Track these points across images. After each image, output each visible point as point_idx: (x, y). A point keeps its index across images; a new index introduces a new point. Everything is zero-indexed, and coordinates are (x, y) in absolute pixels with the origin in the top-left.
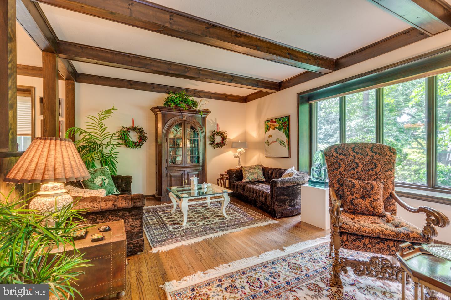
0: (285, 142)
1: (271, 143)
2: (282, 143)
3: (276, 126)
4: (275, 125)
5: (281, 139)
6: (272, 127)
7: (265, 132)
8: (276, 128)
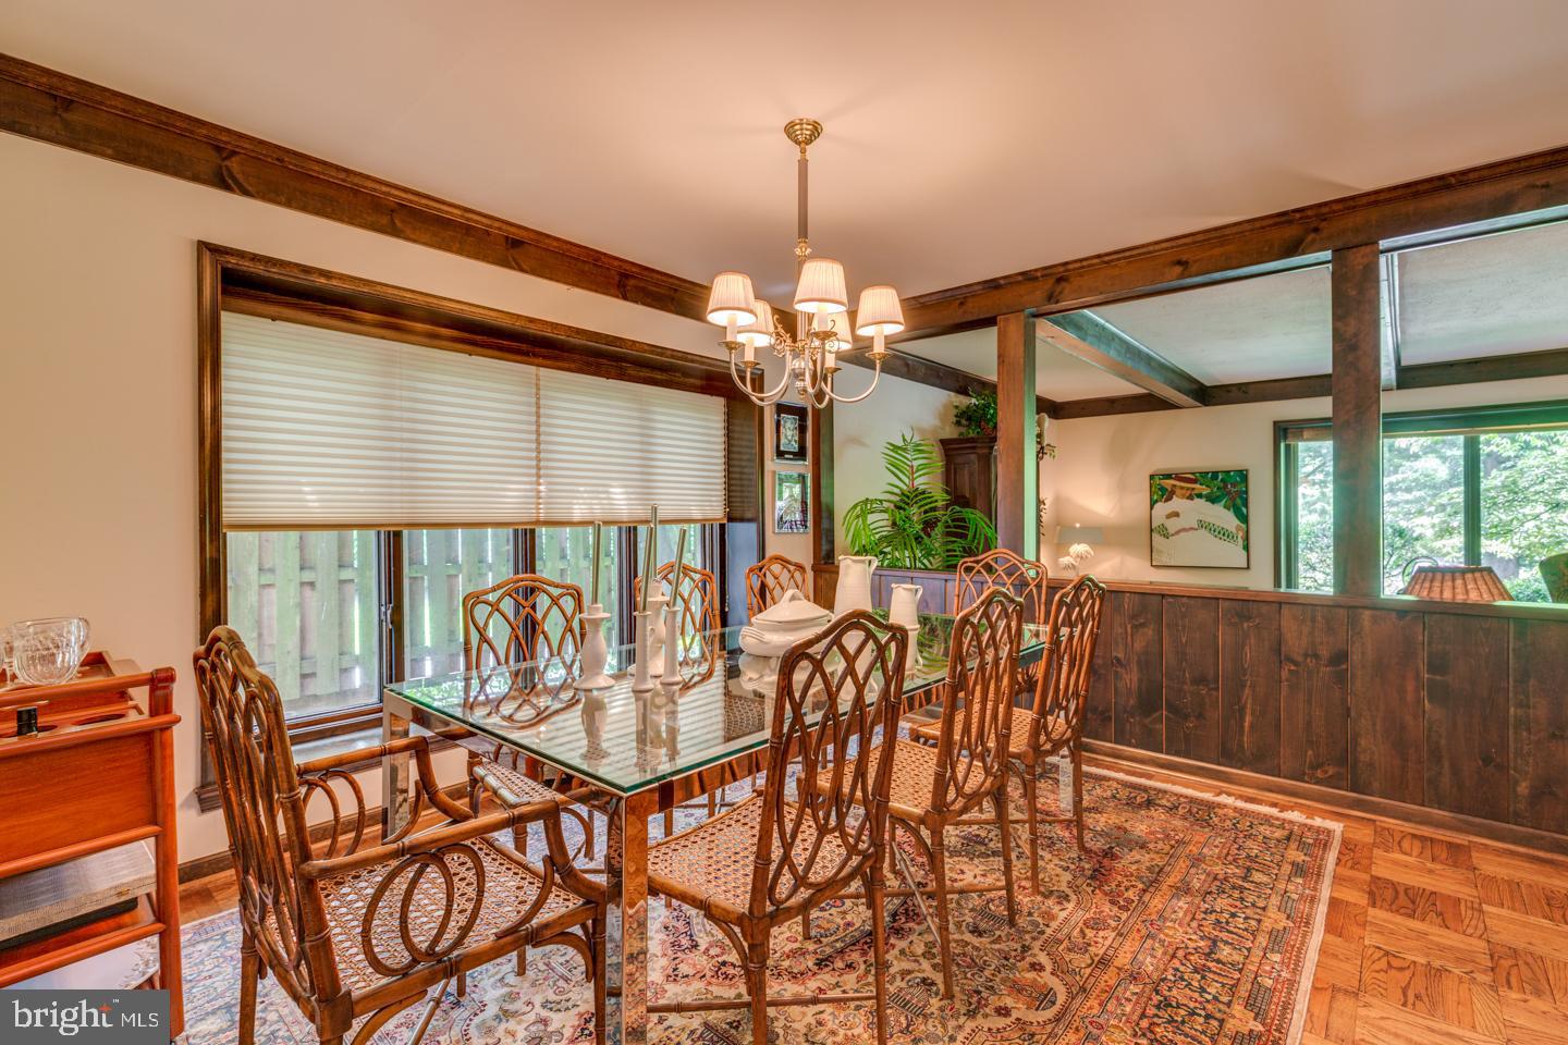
0: (1234, 531)
1: (1177, 533)
2: (1223, 534)
3: (1196, 492)
4: (1193, 489)
5: (1217, 524)
6: (1178, 491)
7: (1152, 504)
8: (1200, 496)
